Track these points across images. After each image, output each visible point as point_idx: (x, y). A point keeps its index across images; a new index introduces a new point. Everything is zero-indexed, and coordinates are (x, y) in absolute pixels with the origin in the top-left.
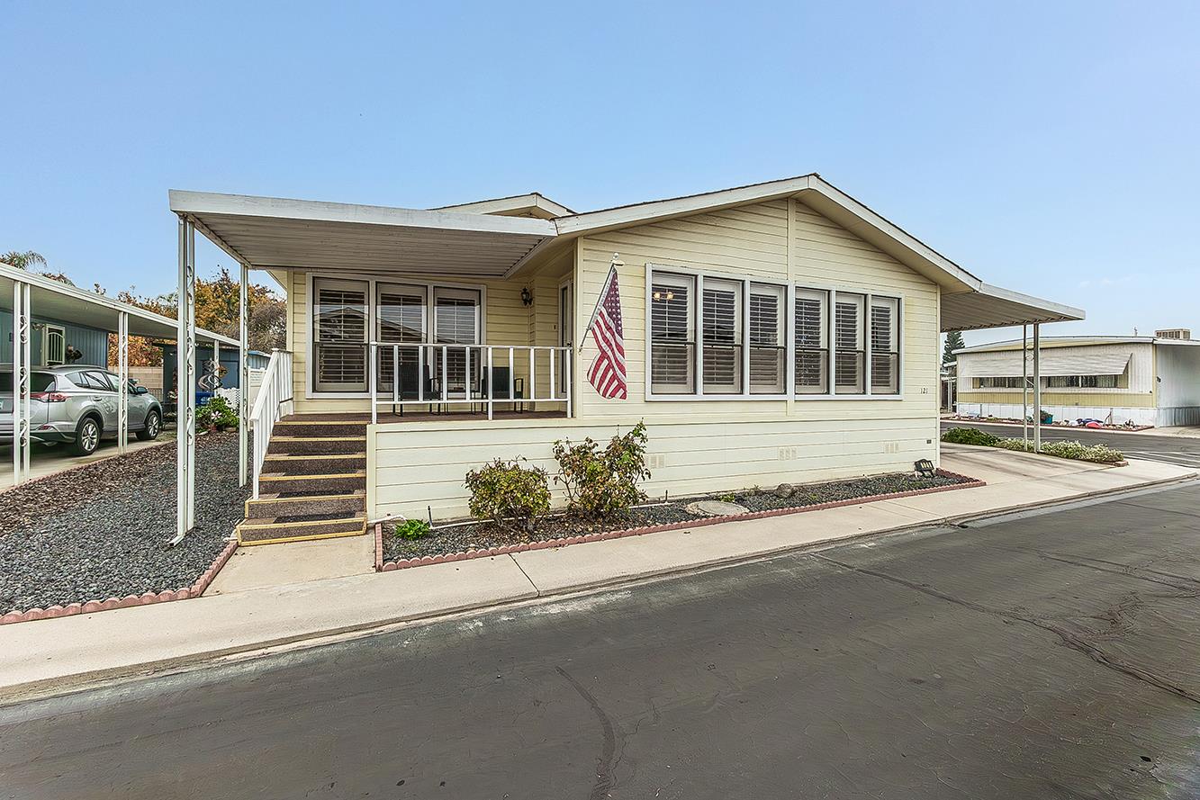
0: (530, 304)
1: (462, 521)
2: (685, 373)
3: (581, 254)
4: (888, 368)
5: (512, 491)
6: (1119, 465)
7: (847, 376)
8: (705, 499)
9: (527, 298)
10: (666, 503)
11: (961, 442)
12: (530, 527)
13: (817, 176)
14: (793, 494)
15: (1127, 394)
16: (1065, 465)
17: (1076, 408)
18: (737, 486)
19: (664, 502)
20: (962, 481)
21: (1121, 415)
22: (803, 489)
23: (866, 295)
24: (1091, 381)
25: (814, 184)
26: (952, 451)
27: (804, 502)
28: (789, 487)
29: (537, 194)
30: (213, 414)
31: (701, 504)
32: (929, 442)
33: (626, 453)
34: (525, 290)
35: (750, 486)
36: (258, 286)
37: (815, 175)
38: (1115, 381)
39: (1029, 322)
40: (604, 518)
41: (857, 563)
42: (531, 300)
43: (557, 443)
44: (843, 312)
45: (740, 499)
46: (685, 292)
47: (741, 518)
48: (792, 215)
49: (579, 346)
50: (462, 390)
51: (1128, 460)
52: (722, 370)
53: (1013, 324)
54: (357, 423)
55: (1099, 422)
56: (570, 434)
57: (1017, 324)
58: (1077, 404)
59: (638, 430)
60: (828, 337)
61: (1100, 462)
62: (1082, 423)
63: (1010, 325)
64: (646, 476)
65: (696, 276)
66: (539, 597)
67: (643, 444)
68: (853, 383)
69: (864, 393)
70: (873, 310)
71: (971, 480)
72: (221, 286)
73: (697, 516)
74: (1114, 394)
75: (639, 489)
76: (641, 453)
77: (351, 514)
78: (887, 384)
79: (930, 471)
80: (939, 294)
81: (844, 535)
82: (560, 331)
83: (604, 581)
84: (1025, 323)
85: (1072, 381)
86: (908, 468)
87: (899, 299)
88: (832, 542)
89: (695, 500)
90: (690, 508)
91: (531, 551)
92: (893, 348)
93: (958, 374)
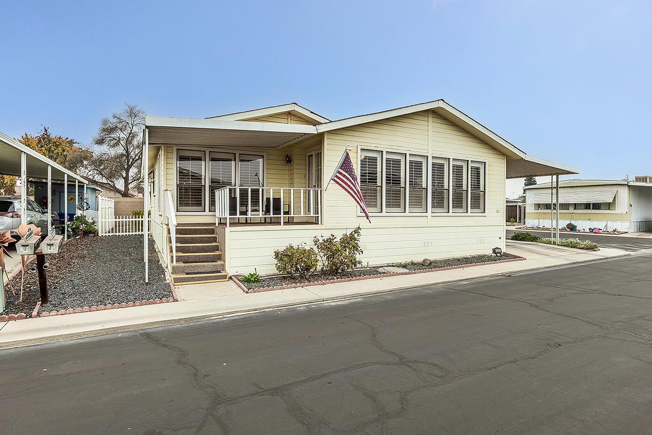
0: (290, 163)
1: (270, 276)
2: (376, 202)
3: (326, 141)
4: (480, 199)
5: (301, 258)
6: (595, 251)
7: (458, 202)
8: (387, 266)
9: (289, 160)
10: (368, 268)
11: (520, 240)
12: (307, 277)
13: (443, 101)
14: (430, 264)
15: (615, 214)
16: (569, 250)
17: (589, 222)
18: (403, 261)
19: (367, 268)
20: (515, 258)
21: (612, 226)
22: (435, 262)
23: (468, 161)
24: (597, 206)
25: (441, 104)
26: (514, 244)
27: (435, 267)
28: (429, 260)
29: (295, 103)
30: (81, 226)
31: (385, 268)
32: (500, 238)
33: (351, 241)
34: (288, 155)
35: (409, 260)
36: (67, 139)
37: (442, 100)
38: (609, 206)
39: (554, 174)
40: (340, 274)
41: (459, 288)
42: (291, 161)
43: (315, 237)
44: (456, 170)
45: (404, 266)
46: (376, 160)
47: (406, 274)
48: (431, 119)
49: (325, 188)
50: (257, 211)
51: (600, 248)
52: (395, 200)
53: (546, 175)
54: (209, 228)
55: (600, 229)
56: (321, 232)
57: (548, 175)
58: (589, 220)
59: (357, 230)
60: (448, 182)
61: (586, 249)
62: (591, 230)
63: (545, 175)
64: (361, 253)
65: (382, 152)
66: (323, 301)
67: (358, 237)
68: (461, 207)
69: (467, 212)
70: (471, 168)
71: (519, 257)
72: (44, 139)
73: (384, 273)
74: (608, 214)
75: (357, 259)
76: (358, 242)
77: (219, 272)
78: (478, 207)
79: (500, 253)
80: (505, 160)
81: (454, 279)
82: (308, 178)
83: (350, 295)
84: (552, 175)
85: (587, 206)
86: (489, 252)
87: (485, 163)
88: (448, 282)
89: (382, 267)
90: (380, 270)
91: (311, 286)
92: (482, 189)
93: (526, 201)
